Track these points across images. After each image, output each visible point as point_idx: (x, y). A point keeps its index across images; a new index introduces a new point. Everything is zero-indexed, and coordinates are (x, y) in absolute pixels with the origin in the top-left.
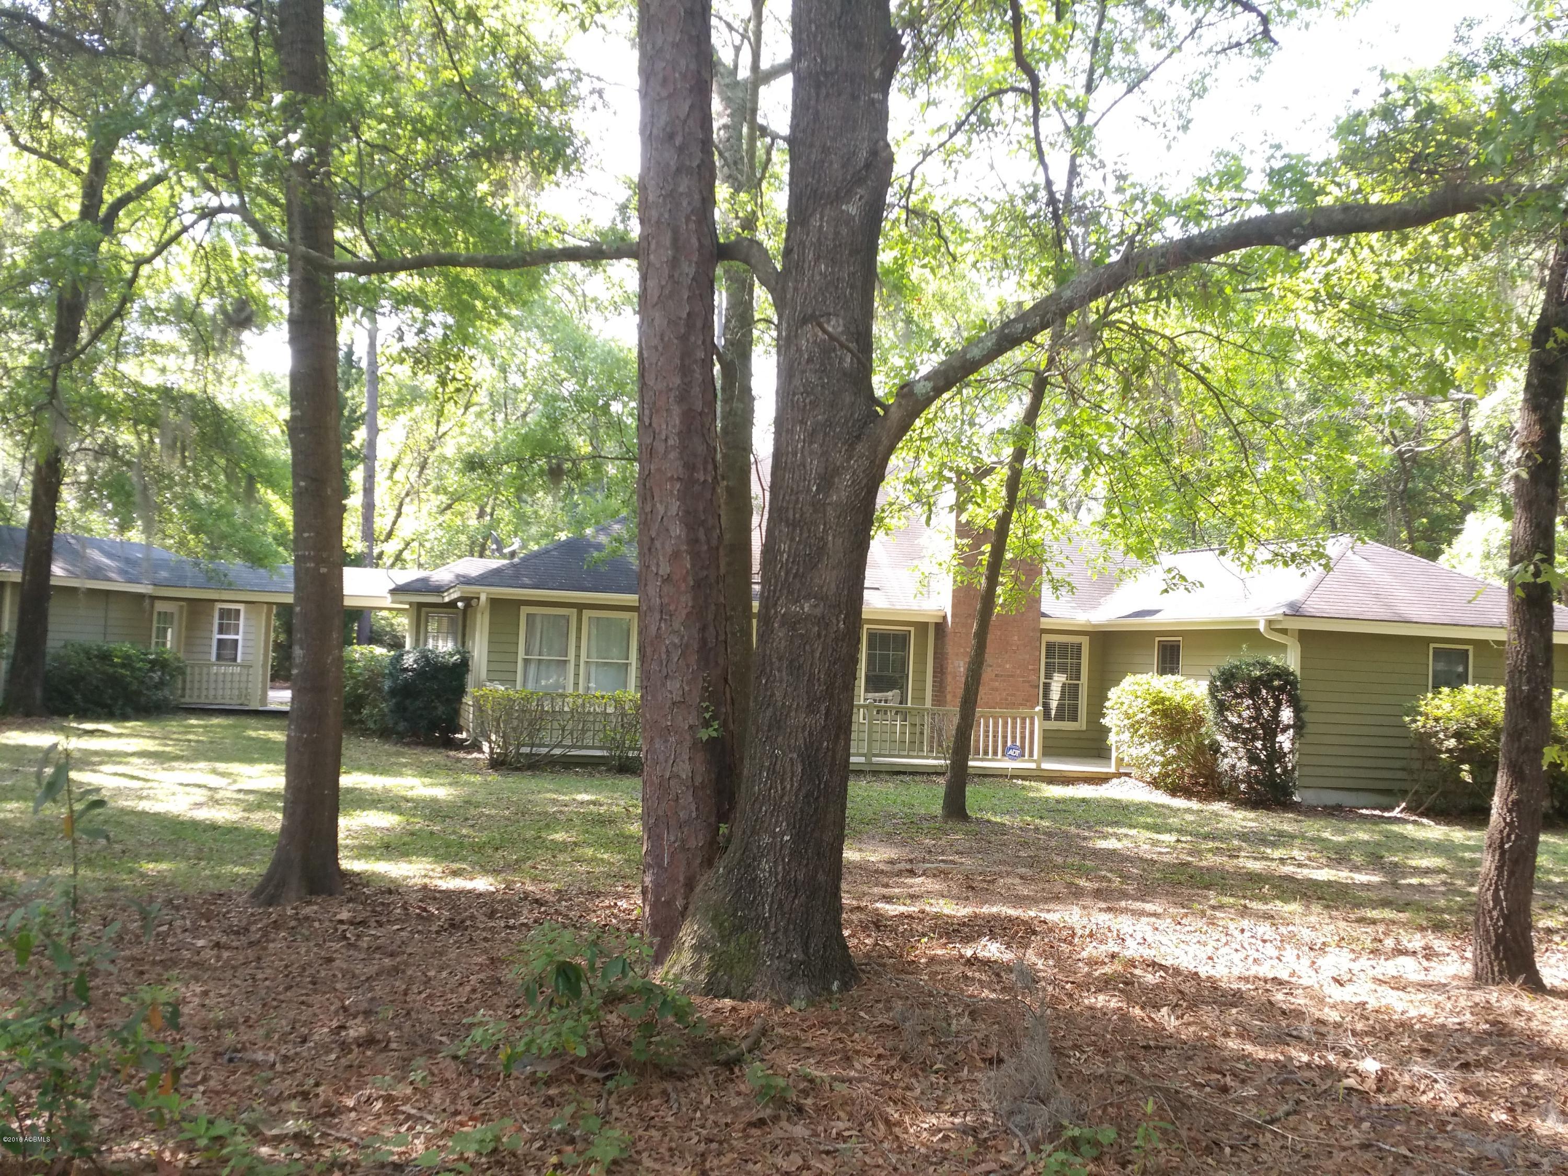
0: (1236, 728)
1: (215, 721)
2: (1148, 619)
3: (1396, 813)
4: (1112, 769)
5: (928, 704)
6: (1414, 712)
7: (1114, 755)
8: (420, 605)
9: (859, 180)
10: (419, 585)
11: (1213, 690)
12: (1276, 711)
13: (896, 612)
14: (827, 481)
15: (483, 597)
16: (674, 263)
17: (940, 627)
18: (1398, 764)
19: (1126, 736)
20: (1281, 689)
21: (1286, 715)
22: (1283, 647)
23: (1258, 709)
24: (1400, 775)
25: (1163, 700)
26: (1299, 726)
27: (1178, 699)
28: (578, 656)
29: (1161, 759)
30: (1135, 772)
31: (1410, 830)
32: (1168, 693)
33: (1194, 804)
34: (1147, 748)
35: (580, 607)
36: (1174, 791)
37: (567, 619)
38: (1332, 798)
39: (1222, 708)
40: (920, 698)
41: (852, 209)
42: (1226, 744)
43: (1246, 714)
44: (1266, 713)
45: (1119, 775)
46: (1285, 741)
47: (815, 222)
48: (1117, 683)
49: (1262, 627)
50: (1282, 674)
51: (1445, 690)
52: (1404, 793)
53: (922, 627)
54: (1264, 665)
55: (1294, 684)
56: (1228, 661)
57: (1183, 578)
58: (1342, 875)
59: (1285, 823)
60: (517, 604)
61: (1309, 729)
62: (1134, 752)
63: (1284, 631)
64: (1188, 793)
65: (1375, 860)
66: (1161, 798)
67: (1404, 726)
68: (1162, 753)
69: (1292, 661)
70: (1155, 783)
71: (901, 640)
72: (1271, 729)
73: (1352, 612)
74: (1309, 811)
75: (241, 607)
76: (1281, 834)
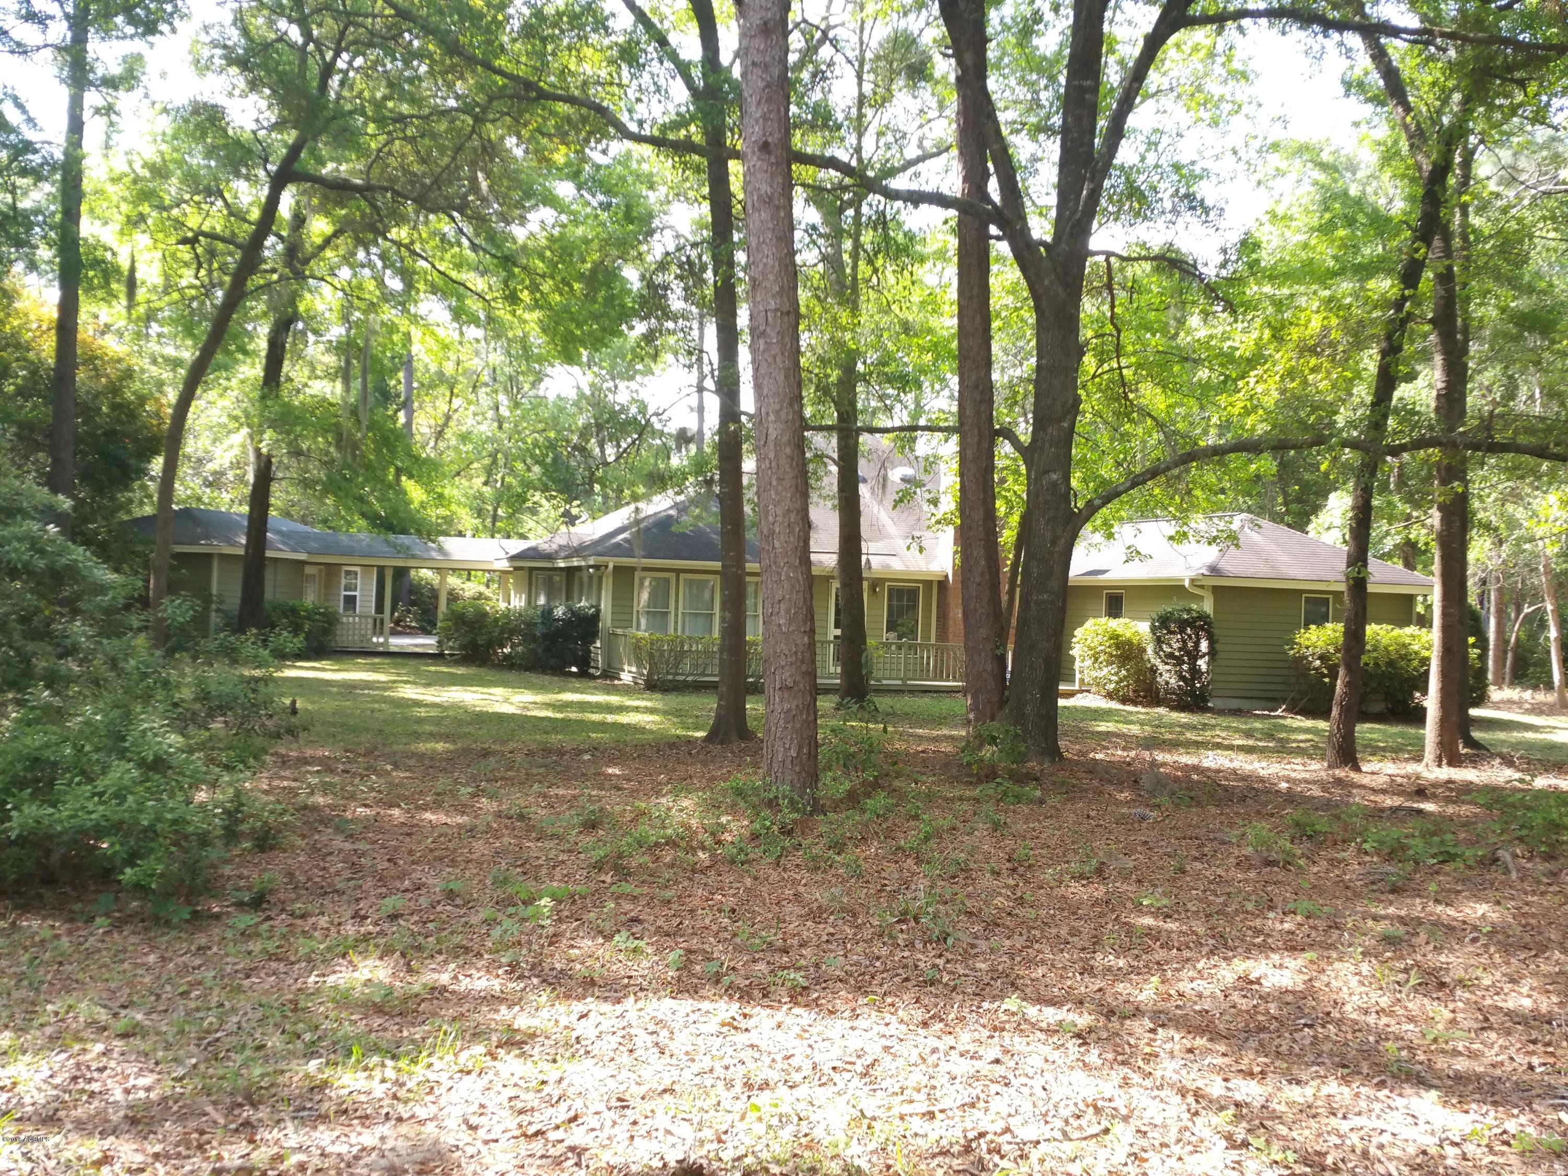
0: (1170, 656)
1: (376, 660)
2: (1100, 577)
3: (1279, 712)
4: (1077, 687)
5: (933, 641)
6: (1292, 642)
7: (1078, 676)
8: (532, 569)
9: (1069, 412)
10: (531, 553)
11: (1153, 629)
12: (1197, 644)
13: (912, 573)
14: (1054, 542)
15: (611, 566)
16: (979, 443)
17: (942, 584)
18: (1280, 679)
19: (1089, 662)
20: (1202, 628)
21: (1204, 646)
22: (1201, 598)
23: (1184, 641)
24: (1280, 687)
25: (1117, 636)
26: (1212, 653)
27: (1128, 635)
28: (677, 608)
29: (1115, 678)
30: (1094, 689)
31: (1288, 722)
32: (1120, 631)
33: (1140, 709)
34: (1105, 670)
35: (678, 572)
36: (1124, 701)
37: (668, 581)
38: (1234, 704)
39: (1159, 641)
40: (927, 637)
41: (1066, 425)
42: (1162, 667)
43: (1176, 646)
44: (1190, 644)
45: (1081, 691)
46: (1202, 664)
47: (1050, 430)
48: (1081, 624)
49: (1187, 584)
50: (1202, 617)
51: (1313, 627)
52: (1284, 700)
53: (928, 584)
54: (1189, 611)
55: (1209, 624)
56: (1166, 608)
57: (1138, 553)
58: (1251, 742)
59: (1207, 718)
60: (631, 570)
61: (1220, 656)
62: (1094, 674)
63: (1202, 587)
64: (1135, 703)
65: (1270, 736)
66: (1114, 705)
67: (1285, 653)
68: (1116, 674)
69: (1208, 607)
70: (1110, 696)
71: (913, 593)
72: (1194, 655)
73: (1250, 572)
74: (1220, 712)
75: (358, 569)
76: (1205, 725)
